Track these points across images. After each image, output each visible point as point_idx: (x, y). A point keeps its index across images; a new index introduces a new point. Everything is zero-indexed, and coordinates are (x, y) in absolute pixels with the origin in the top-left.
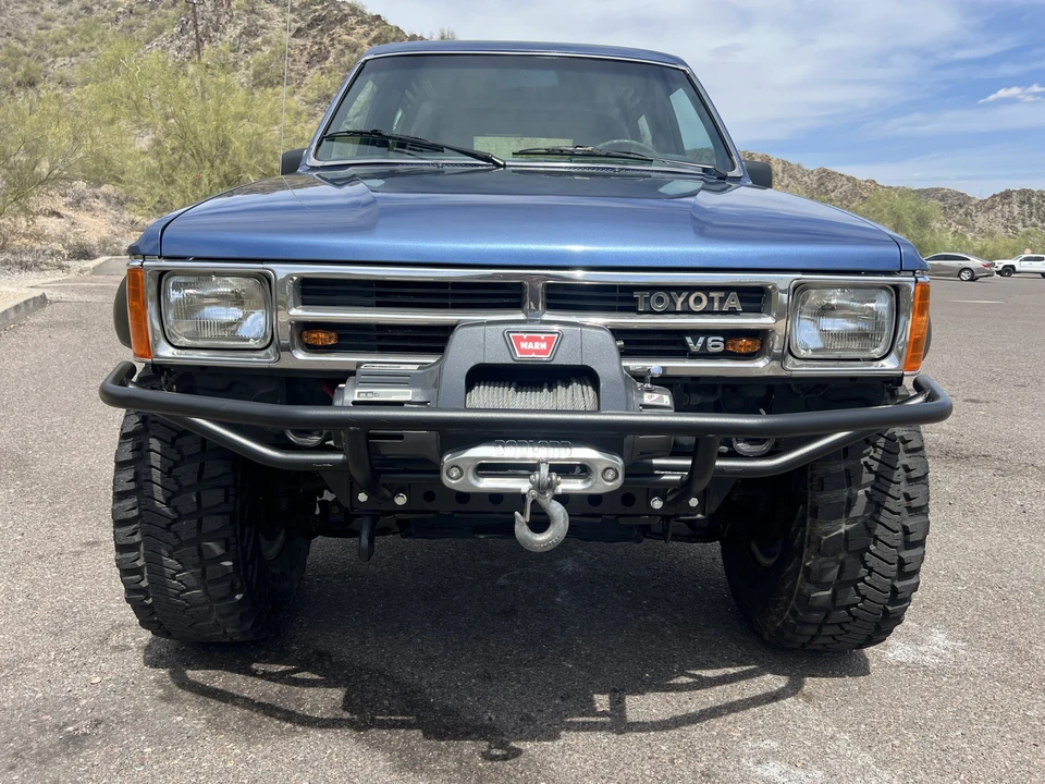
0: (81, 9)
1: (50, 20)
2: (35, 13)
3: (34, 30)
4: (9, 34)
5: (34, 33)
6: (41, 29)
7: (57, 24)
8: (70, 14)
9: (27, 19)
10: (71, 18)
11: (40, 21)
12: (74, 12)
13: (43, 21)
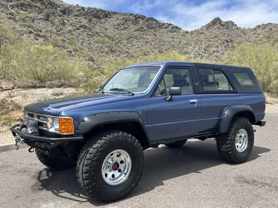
0: (269, 30)
1: (259, 34)
2: (255, 33)
3: (254, 38)
4: (247, 41)
5: (254, 39)
6: (256, 38)
7: (261, 35)
8: (265, 32)
9: (253, 35)
10: (265, 33)
11: (256, 35)
12: (266, 31)
13: (257, 35)
